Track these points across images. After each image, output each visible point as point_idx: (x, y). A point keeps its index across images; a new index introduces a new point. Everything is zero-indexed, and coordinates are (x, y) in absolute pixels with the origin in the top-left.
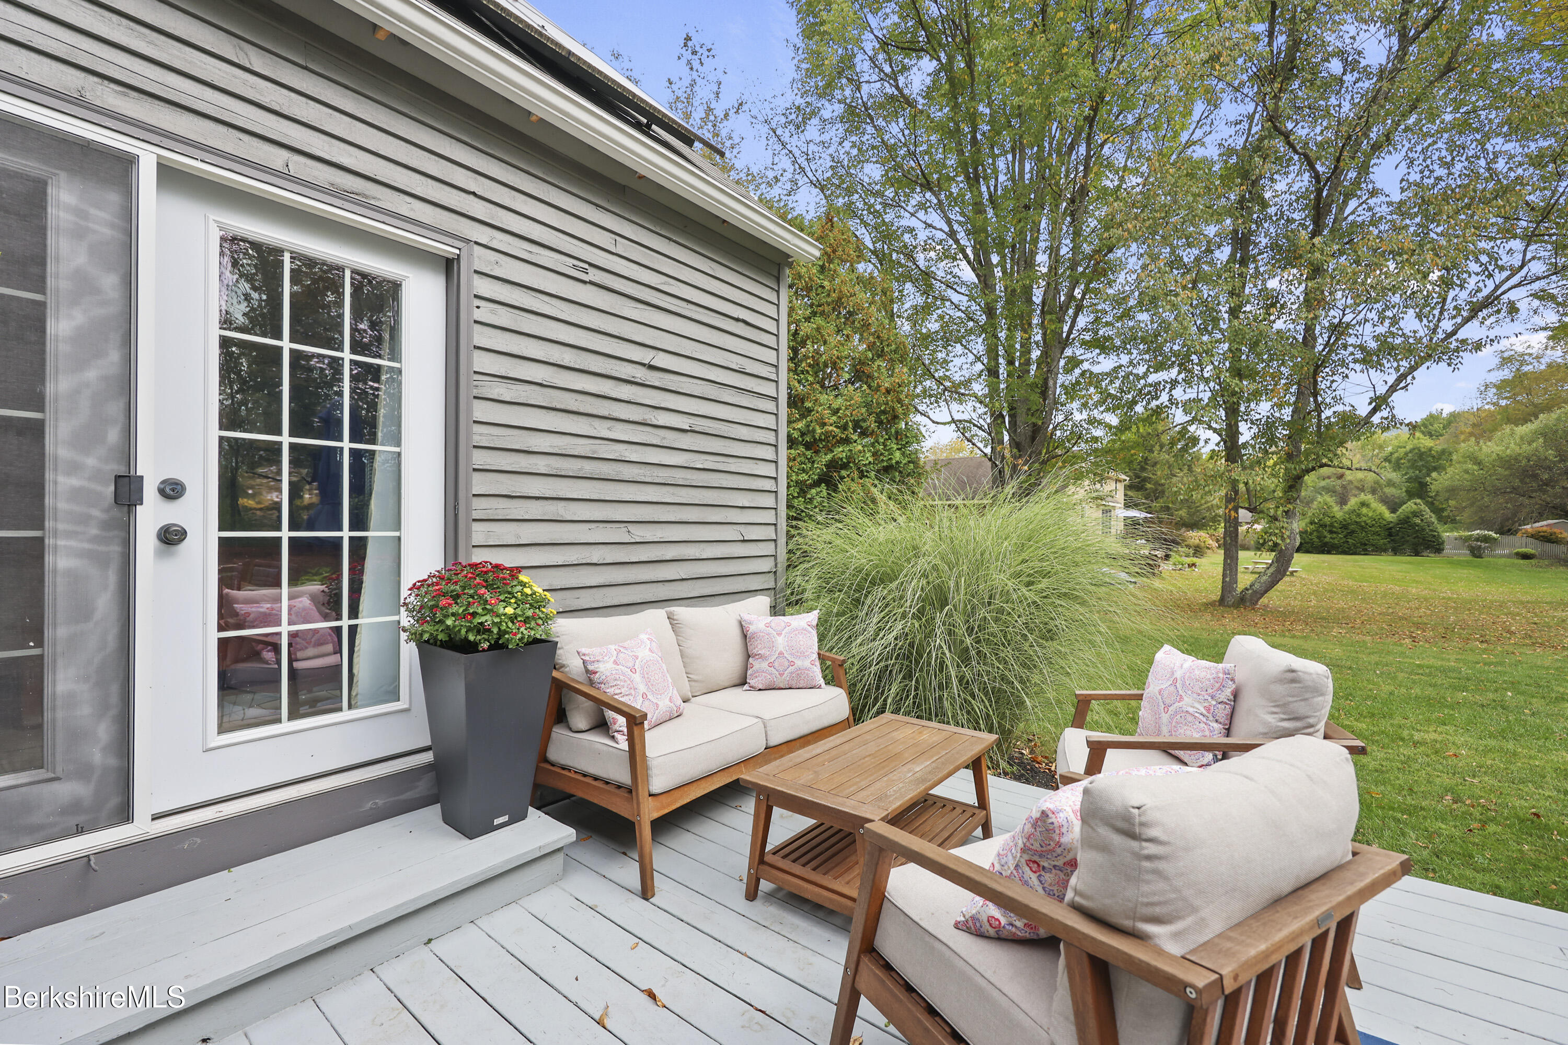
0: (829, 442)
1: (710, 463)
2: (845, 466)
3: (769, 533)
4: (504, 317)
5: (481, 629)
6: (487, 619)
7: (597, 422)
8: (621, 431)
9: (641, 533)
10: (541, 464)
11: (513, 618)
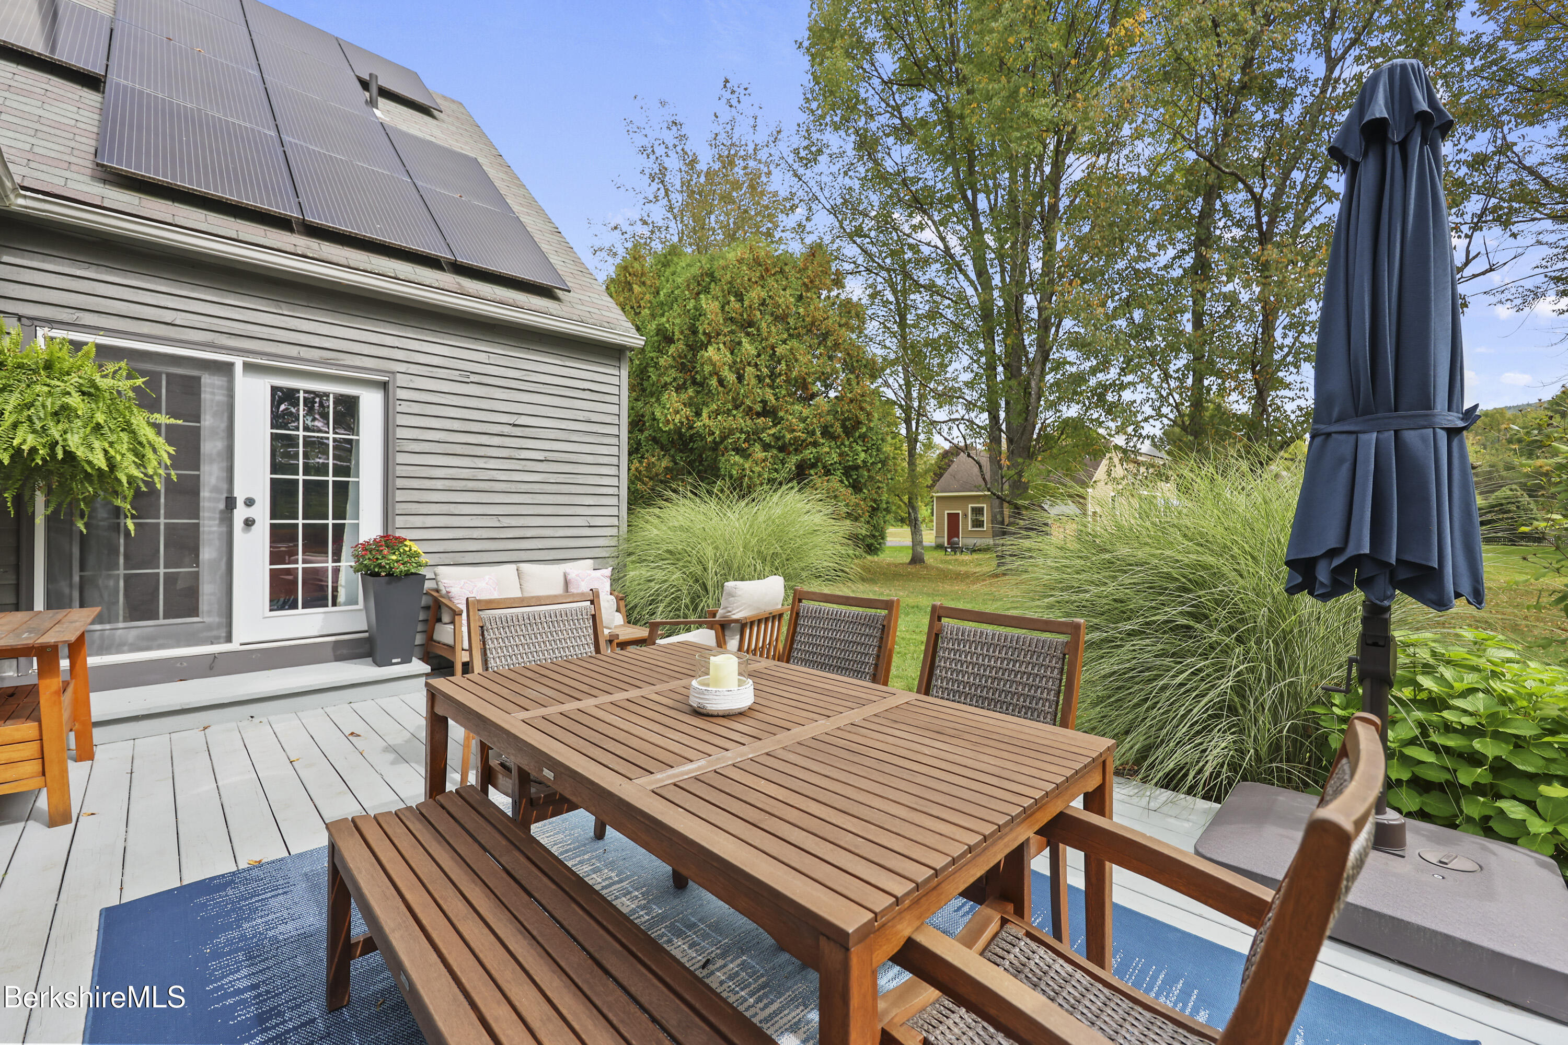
0: (799, 446)
1: (561, 479)
2: (814, 466)
3: (614, 521)
4: (416, 408)
5: (380, 566)
6: (383, 562)
7: (476, 459)
8: (492, 464)
9: (506, 521)
10: (439, 484)
11: (397, 561)
